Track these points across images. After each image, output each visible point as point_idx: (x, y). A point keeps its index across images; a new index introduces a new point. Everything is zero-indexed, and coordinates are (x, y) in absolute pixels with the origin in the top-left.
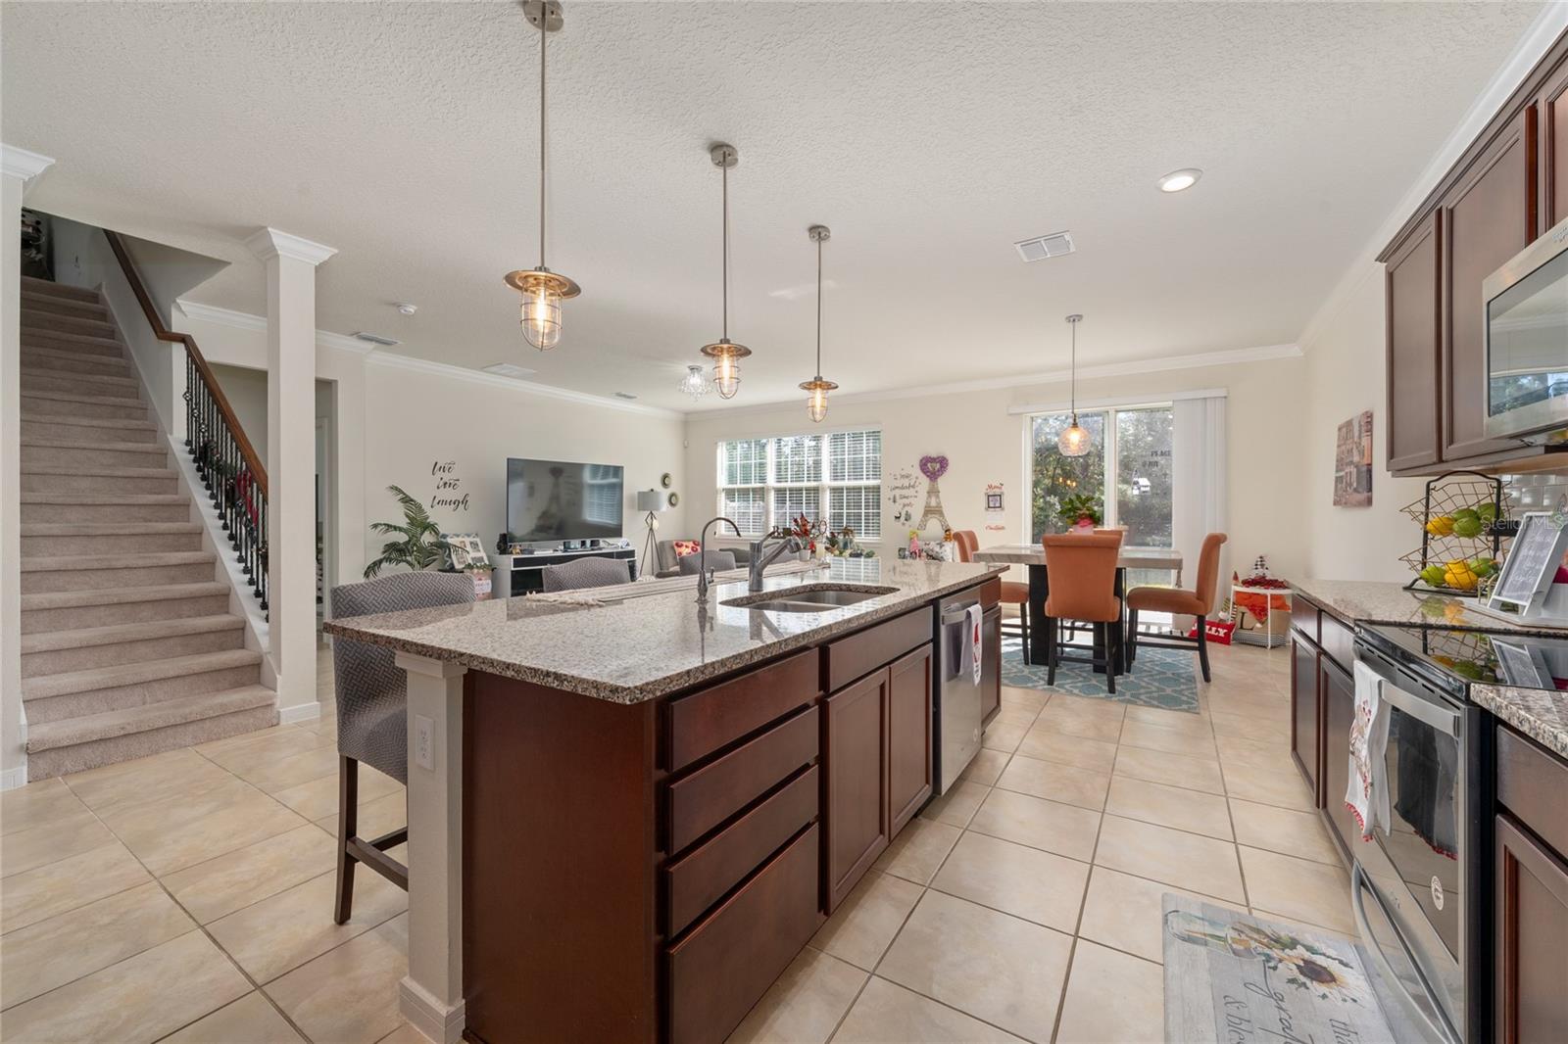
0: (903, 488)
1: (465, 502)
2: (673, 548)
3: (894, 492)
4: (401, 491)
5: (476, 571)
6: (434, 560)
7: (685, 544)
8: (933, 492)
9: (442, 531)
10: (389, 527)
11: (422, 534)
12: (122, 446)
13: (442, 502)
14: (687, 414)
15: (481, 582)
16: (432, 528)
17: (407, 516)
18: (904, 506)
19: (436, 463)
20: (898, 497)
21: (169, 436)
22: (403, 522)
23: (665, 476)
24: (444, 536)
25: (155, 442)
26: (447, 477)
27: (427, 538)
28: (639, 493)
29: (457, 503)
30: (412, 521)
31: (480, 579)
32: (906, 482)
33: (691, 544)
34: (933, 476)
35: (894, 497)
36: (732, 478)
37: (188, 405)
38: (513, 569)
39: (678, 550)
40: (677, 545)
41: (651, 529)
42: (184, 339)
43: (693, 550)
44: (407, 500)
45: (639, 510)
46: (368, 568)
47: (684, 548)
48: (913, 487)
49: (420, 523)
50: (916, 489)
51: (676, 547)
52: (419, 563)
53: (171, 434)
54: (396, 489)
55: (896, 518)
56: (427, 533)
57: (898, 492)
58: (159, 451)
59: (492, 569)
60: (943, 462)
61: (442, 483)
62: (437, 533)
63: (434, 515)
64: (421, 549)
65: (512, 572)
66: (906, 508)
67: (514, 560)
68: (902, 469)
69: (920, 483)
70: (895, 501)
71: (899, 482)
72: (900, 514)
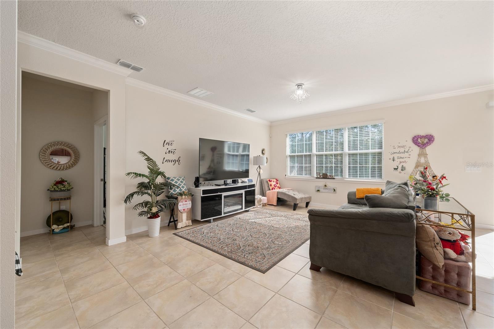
0: (399, 153)
1: (179, 161)
2: (267, 182)
3: (393, 155)
4: (145, 155)
5: (184, 197)
6: (163, 192)
7: (272, 180)
8: (422, 154)
9: (167, 176)
10: (137, 175)
11: (156, 178)
13: (168, 161)
14: (271, 122)
15: (186, 203)
16: (162, 174)
17: (149, 168)
18: (401, 162)
19: (165, 141)
20: (396, 158)
22: (147, 172)
23: (263, 150)
24: (168, 178)
26: (170, 148)
27: (159, 180)
28: (254, 157)
29: (175, 161)
30: (152, 171)
31: (186, 201)
32: (402, 150)
33: (275, 181)
34: (423, 146)
35: (393, 158)
36: (293, 151)
38: (202, 196)
39: (270, 183)
40: (269, 181)
41: (259, 174)
43: (276, 183)
44: (149, 159)
45: (254, 165)
46: (127, 197)
47: (272, 182)
48: (407, 152)
49: (155, 172)
50: (410, 153)
51: (269, 182)
52: (154, 194)
54: (143, 153)
55: (395, 169)
56: (159, 177)
57: (396, 156)
59: (192, 195)
60: (430, 139)
61: (167, 151)
62: (165, 177)
63: (162, 168)
64: (156, 186)
65: (202, 197)
66: (402, 164)
67: (203, 190)
68: (399, 143)
69: (412, 150)
70: (393, 160)
71: (397, 150)
72: (398, 167)
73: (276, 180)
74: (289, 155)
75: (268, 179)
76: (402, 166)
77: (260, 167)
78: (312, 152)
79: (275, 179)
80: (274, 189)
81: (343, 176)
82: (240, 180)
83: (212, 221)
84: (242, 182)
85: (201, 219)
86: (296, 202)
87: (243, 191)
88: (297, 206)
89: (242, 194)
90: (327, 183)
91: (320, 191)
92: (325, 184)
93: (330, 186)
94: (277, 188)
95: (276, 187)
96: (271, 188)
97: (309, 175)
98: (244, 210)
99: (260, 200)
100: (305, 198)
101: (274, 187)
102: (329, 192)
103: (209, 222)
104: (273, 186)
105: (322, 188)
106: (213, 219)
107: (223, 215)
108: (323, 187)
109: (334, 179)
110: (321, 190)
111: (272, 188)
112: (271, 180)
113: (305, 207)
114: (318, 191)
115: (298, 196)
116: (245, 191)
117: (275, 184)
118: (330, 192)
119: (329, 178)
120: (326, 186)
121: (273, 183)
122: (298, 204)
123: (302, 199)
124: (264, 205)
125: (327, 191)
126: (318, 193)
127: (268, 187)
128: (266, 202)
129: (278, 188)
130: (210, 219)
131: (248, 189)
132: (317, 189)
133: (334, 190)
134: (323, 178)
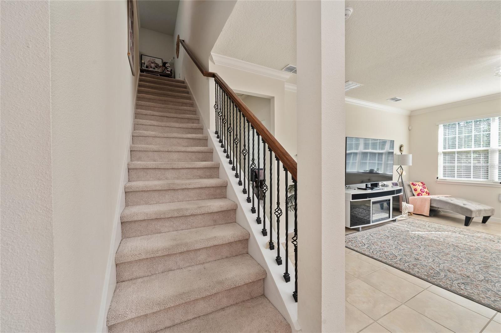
7: (417, 183)
12: (190, 136)
14: (411, 111)
21: (208, 129)
23: (401, 146)
25: (203, 134)
37: (216, 111)
38: (351, 200)
40: (412, 184)
42: (213, 75)
47: (417, 186)
51: (412, 186)
53: (209, 129)
58: (205, 139)
65: (351, 202)
67: (352, 195)
73: (422, 183)
74: (443, 152)
75: (411, 182)
77: (401, 167)
78: (490, 146)
79: (420, 183)
80: (422, 195)
82: (380, 183)
83: (360, 229)
84: (383, 186)
85: (350, 227)
86: (471, 214)
87: (390, 197)
88: (472, 221)
89: (389, 200)
94: (425, 193)
95: (423, 192)
96: (415, 193)
97: (482, 178)
98: (391, 219)
99: (406, 208)
100: (485, 210)
101: (421, 192)
103: (357, 230)
104: (419, 191)
106: (362, 227)
107: (371, 224)
111: (418, 193)
112: (415, 183)
113: (481, 222)
115: (472, 206)
116: (393, 197)
117: (422, 188)
121: (419, 188)
122: (473, 218)
123: (480, 211)
124: (410, 214)
127: (411, 191)
128: (412, 210)
129: (427, 193)
130: (359, 228)
131: (396, 194)
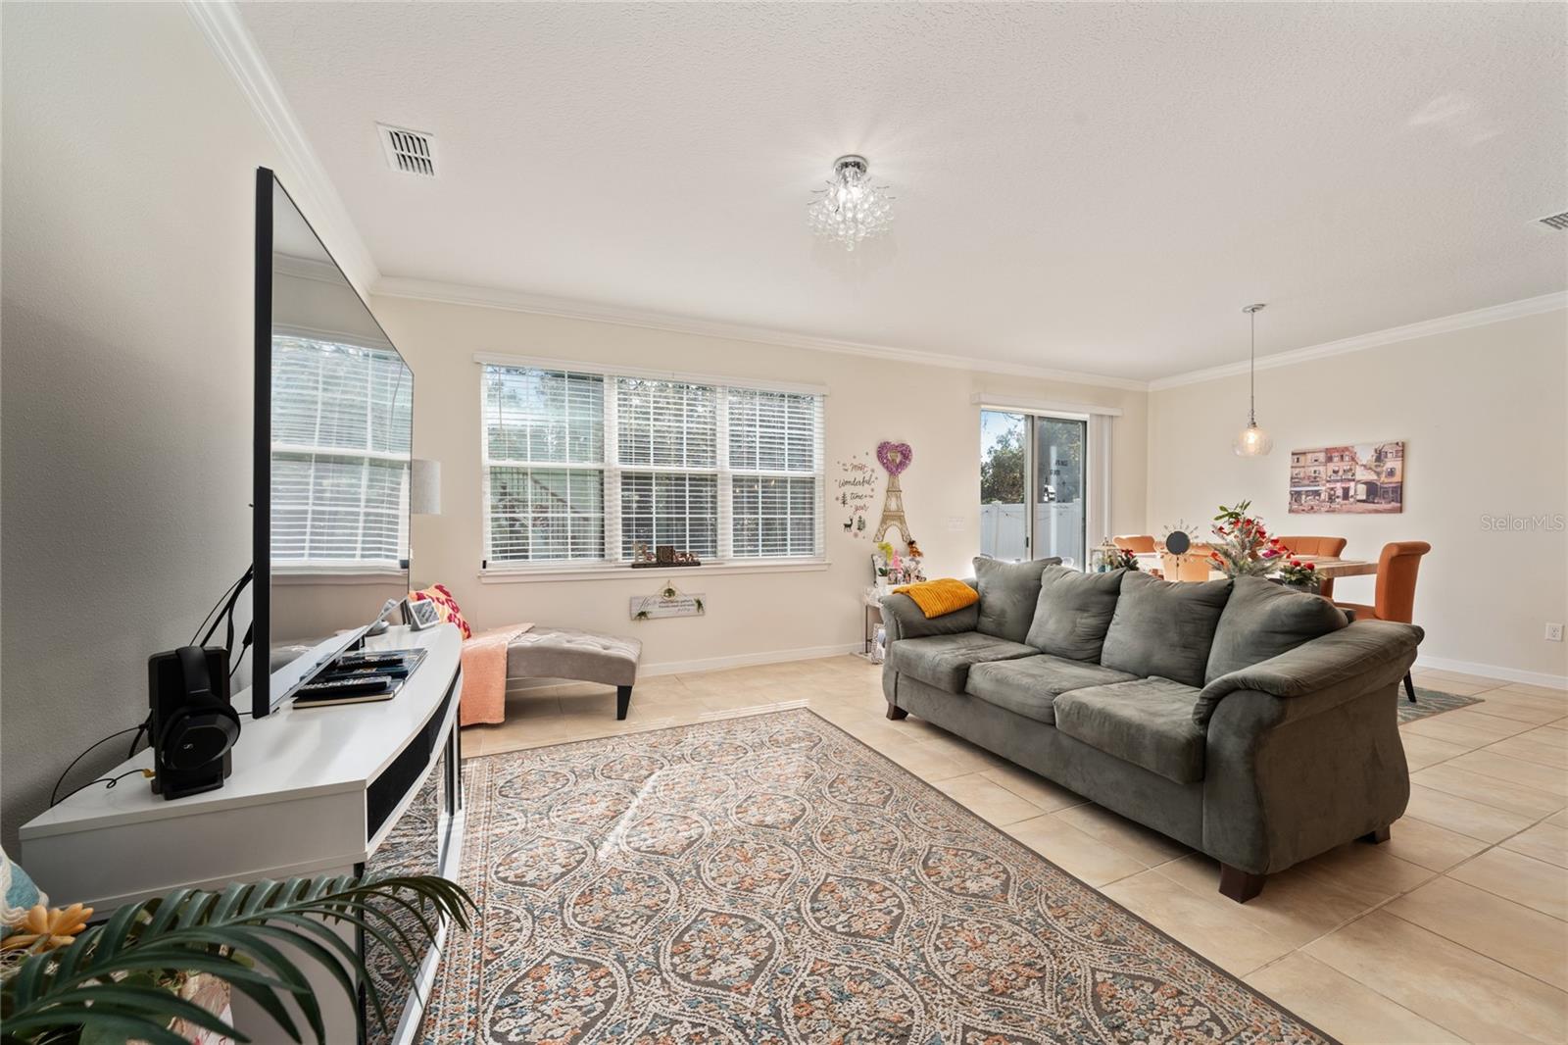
0: (855, 483)
3: (844, 490)
8: (893, 491)
18: (856, 509)
20: (848, 497)
32: (859, 476)
34: (893, 470)
35: (844, 497)
48: (868, 483)
50: (872, 485)
55: (846, 526)
57: (849, 490)
60: (905, 452)
66: (860, 513)
68: (854, 457)
69: (877, 478)
70: (844, 503)
71: (851, 476)
72: (851, 520)
76: (860, 517)
81: (719, 554)
90: (672, 580)
91: (649, 616)
92: (667, 588)
93: (685, 592)
102: (680, 612)
105: (655, 602)
108: (659, 600)
109: (699, 564)
110: (654, 610)
114: (642, 614)
118: (683, 613)
119: (680, 564)
120: (670, 592)
125: (672, 611)
126: (644, 623)
132: (636, 611)
133: (699, 604)
134: (660, 564)
